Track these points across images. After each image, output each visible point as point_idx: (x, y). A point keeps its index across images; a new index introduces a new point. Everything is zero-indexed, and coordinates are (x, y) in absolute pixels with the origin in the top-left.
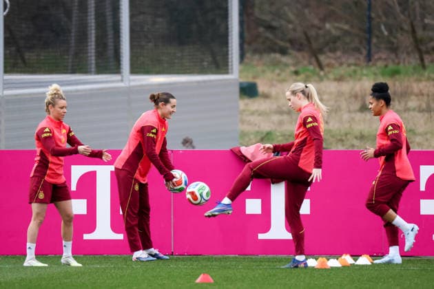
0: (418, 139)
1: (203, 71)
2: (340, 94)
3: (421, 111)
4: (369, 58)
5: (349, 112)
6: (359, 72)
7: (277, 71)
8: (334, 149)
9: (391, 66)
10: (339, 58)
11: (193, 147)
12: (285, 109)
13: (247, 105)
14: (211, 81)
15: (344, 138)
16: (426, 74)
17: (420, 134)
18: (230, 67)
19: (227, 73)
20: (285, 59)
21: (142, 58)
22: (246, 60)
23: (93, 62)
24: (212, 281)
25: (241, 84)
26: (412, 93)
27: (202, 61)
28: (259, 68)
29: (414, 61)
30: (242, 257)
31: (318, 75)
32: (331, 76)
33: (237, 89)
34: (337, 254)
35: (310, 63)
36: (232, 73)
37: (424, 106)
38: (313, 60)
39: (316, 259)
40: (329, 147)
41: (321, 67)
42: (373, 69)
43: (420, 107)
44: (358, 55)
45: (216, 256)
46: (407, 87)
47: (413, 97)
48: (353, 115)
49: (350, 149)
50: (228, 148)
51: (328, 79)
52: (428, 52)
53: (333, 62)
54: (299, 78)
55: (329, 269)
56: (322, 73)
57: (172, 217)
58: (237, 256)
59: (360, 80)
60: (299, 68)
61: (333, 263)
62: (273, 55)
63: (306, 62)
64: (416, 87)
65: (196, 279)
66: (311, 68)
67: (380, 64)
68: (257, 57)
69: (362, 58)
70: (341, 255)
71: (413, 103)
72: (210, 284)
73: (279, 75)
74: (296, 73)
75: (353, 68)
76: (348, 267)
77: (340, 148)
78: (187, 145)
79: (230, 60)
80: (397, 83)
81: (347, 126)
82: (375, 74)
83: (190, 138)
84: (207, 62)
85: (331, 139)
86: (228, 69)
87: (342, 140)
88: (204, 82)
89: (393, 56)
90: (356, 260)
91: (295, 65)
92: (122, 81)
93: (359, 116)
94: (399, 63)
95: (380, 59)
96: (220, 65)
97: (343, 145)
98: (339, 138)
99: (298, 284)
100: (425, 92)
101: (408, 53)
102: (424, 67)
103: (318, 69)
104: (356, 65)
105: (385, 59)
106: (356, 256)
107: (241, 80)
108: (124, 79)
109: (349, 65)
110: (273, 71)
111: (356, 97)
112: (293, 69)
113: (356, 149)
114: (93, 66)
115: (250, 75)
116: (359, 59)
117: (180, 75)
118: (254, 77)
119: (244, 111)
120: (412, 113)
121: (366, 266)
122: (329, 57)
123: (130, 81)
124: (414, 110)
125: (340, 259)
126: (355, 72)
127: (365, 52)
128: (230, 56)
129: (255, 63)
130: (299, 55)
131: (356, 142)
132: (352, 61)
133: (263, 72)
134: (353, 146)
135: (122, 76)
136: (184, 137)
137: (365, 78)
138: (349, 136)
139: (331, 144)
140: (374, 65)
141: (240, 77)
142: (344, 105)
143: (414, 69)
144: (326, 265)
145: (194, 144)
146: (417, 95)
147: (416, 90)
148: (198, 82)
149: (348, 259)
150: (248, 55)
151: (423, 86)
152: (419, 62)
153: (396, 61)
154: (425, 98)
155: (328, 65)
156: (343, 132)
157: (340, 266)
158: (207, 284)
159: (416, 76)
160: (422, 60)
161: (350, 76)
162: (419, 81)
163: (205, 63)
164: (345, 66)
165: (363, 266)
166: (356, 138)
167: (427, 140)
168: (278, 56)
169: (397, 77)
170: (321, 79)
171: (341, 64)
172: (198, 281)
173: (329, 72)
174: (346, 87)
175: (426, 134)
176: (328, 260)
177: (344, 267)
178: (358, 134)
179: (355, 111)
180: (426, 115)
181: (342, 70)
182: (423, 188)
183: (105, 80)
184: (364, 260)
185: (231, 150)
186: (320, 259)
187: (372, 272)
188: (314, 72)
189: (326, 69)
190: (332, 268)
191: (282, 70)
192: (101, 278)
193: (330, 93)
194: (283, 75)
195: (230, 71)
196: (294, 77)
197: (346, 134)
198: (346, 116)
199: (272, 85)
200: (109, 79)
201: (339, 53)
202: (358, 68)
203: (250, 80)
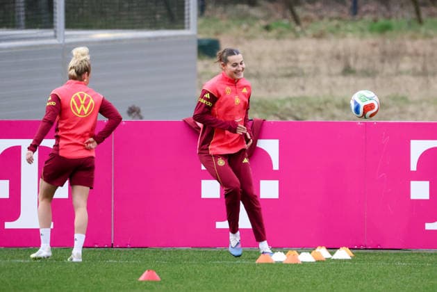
0: (411, 108)
1: (154, 26)
2: (319, 54)
3: (415, 74)
4: (355, 10)
5: (330, 75)
6: (343, 27)
7: (245, 26)
8: (310, 119)
9: (382, 21)
10: (320, 10)
11: (141, 118)
12: (252, 71)
13: (207, 66)
14: (163, 38)
15: (322, 107)
16: (423, 29)
17: (415, 103)
18: (186, 21)
19: (183, 28)
20: (254, 12)
21: (81, 10)
22: (207, 13)
23: (22, 14)
24: (159, 279)
25: (199, 41)
26: (405, 53)
27: (155, 13)
28: (223, 23)
29: (409, 14)
30: (197, 249)
31: (294, 31)
32: (309, 32)
33: (194, 48)
34: (309, 246)
35: (285, 17)
36: (189, 28)
37: (419, 68)
38: (288, 13)
39: (285, 253)
40: (305, 117)
41: (297, 20)
42: (360, 24)
43: (414, 69)
44: (341, 7)
45: (164, 249)
46: (400, 45)
47: (407, 58)
48: (334, 79)
49: (331, 121)
50: (180, 119)
51: (306, 35)
52: (425, 5)
53: (312, 15)
54: (271, 34)
55: (299, 265)
56: (298, 29)
57: (113, 201)
58: (190, 248)
59: (344, 36)
60: (271, 22)
61: (306, 257)
62: (239, 7)
63: (278, 15)
64: (410, 45)
65: (140, 276)
66: (286, 22)
67: (368, 18)
68: (221, 8)
69: (346, 10)
70: (315, 248)
71: (406, 65)
72: (156, 282)
73: (247, 30)
74: (267, 28)
75: (335, 22)
76: (323, 261)
77: (318, 118)
78: (133, 114)
79: (186, 12)
80: (388, 42)
81: (327, 92)
82: (362, 30)
83: (136, 106)
84: (160, 14)
85: (308, 109)
86: (183, 24)
87: (320, 110)
88: (156, 38)
89: (383, 8)
90: (332, 254)
91: (266, 18)
92: (55, 37)
93: (341, 81)
94: (390, 18)
95: (367, 12)
96: (175, 18)
97: (322, 116)
98: (317, 106)
99: (262, 282)
100: (421, 51)
101: (402, 6)
102: (420, 21)
103: (293, 24)
104: (339, 19)
105: (375, 12)
106: (332, 248)
107: (201, 37)
108: (58, 35)
109: (331, 19)
110: (239, 26)
111: (338, 57)
112: (263, 23)
113: (336, 120)
114: (23, 18)
115: (212, 31)
116: (342, 12)
117: (127, 31)
118: (217, 34)
119: (203, 73)
120: (405, 77)
121: (345, 260)
122: (307, 10)
123: (65, 37)
124: (407, 73)
125: (313, 252)
126: (338, 27)
127: (350, 4)
128: (186, 8)
129: (218, 16)
130: (271, 6)
131: (337, 112)
132: (334, 13)
133: (228, 26)
134: (333, 116)
135: (55, 32)
136: (130, 105)
137: (350, 35)
138: (328, 104)
139: (307, 114)
140: (361, 18)
141: (199, 33)
142: (323, 68)
143: (409, 24)
144: (298, 260)
145: (142, 113)
146: (410, 55)
147: (410, 50)
148: (149, 39)
149: (323, 253)
150: (210, 7)
151: (420, 45)
152: (414, 16)
153: (388, 14)
154: (421, 59)
155: (307, 19)
156: (322, 99)
157: (313, 260)
158: (152, 282)
159: (410, 33)
160: (418, 13)
161: (332, 32)
162: (414, 38)
163: (158, 16)
164: (326, 20)
165: (341, 261)
166: (338, 106)
167: (422, 110)
168: (245, 7)
169: (388, 33)
170: (297, 36)
171: (321, 18)
172: (141, 278)
173: (307, 28)
174: (326, 46)
175: (421, 101)
176: (300, 253)
177: (318, 261)
178: (339, 102)
179: (337, 75)
180: (421, 80)
181: (323, 25)
182: (413, 167)
183: (35, 36)
184: (343, 254)
185: (184, 121)
186: (290, 252)
187: (352, 268)
188: (288, 27)
189: (304, 24)
190: (304, 264)
191: (250, 25)
192: (25, 275)
193: (307, 53)
194: (252, 31)
195: (186, 26)
196: (265, 33)
197: (326, 102)
198: (325, 81)
199: (238, 43)
200: (40, 35)
201: (318, 5)
202: (341, 23)
203: (212, 37)
